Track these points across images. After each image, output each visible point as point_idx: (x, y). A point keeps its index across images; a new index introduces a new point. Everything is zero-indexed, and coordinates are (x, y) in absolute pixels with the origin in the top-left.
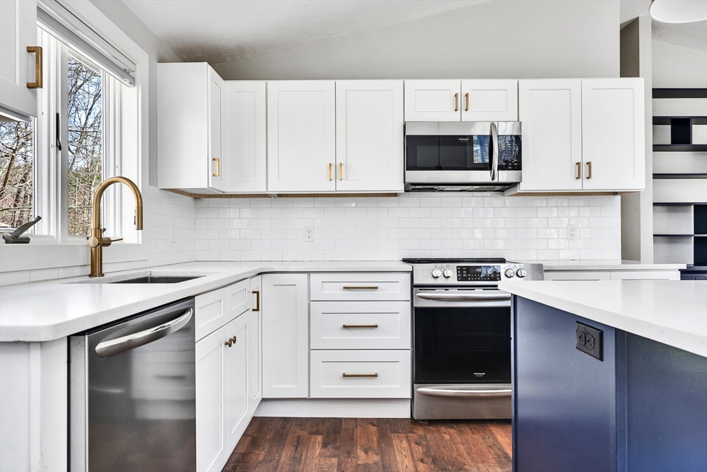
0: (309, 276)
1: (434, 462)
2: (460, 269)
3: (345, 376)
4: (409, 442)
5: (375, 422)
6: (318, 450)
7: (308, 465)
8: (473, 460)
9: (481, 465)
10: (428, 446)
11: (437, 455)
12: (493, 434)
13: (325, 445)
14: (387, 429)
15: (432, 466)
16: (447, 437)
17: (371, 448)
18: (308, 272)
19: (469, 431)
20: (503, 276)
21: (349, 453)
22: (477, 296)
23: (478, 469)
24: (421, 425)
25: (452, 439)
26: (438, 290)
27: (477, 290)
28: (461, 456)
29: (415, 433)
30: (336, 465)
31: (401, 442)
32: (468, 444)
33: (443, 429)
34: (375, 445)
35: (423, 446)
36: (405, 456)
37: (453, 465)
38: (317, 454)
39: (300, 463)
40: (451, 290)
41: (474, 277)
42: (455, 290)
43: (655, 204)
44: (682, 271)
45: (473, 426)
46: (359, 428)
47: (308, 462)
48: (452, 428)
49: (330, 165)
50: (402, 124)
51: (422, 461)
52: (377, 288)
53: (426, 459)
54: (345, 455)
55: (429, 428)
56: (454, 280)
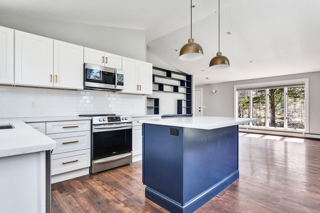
0: (46, 123)
1: (107, 184)
2: (109, 118)
3: (63, 164)
4: (94, 181)
5: (76, 179)
6: (60, 195)
7: (59, 201)
8: (118, 179)
9: (122, 180)
10: (102, 180)
11: (107, 182)
12: (120, 171)
13: (61, 193)
14: (83, 180)
15: (108, 185)
16: (106, 176)
17: (82, 187)
18: (46, 122)
19: (112, 172)
20: (121, 120)
21: (74, 192)
22: (115, 127)
23: (122, 181)
24: (95, 175)
25: (108, 176)
26: (101, 126)
27: (114, 125)
28: (115, 179)
29: (94, 178)
30: (72, 197)
31: (92, 182)
32: (114, 176)
33: (103, 174)
34: (82, 186)
35: (100, 181)
36: (97, 185)
37: (114, 183)
38: (60, 196)
39: (55, 202)
40: (106, 125)
41: (113, 120)
42: (107, 125)
43: (147, 98)
44: (162, 117)
45: (112, 170)
46: (71, 183)
47: (58, 200)
48: (106, 173)
49: (51, 75)
50: (83, 63)
51: (103, 185)
52: (78, 126)
53: (104, 184)
54: (73, 193)
55: (98, 175)
56: (107, 122)
